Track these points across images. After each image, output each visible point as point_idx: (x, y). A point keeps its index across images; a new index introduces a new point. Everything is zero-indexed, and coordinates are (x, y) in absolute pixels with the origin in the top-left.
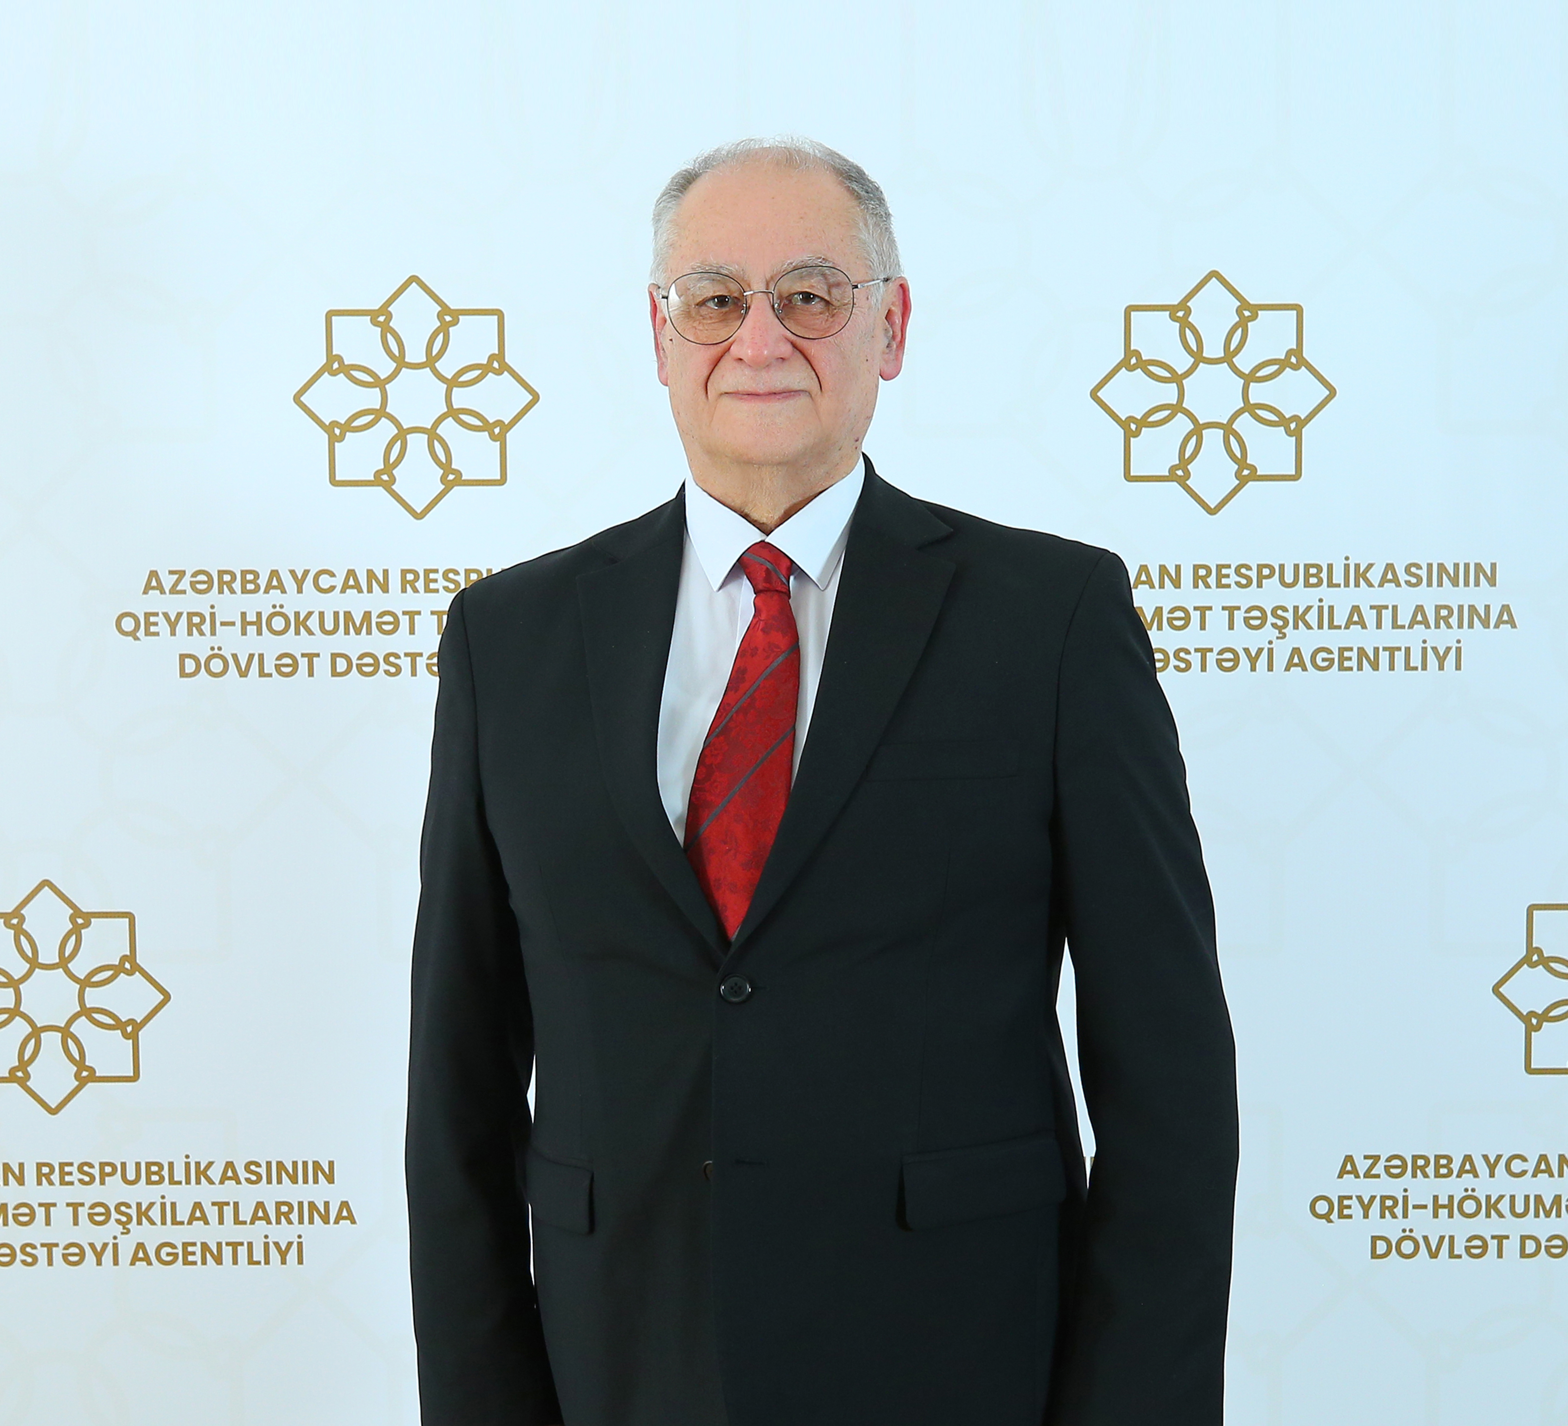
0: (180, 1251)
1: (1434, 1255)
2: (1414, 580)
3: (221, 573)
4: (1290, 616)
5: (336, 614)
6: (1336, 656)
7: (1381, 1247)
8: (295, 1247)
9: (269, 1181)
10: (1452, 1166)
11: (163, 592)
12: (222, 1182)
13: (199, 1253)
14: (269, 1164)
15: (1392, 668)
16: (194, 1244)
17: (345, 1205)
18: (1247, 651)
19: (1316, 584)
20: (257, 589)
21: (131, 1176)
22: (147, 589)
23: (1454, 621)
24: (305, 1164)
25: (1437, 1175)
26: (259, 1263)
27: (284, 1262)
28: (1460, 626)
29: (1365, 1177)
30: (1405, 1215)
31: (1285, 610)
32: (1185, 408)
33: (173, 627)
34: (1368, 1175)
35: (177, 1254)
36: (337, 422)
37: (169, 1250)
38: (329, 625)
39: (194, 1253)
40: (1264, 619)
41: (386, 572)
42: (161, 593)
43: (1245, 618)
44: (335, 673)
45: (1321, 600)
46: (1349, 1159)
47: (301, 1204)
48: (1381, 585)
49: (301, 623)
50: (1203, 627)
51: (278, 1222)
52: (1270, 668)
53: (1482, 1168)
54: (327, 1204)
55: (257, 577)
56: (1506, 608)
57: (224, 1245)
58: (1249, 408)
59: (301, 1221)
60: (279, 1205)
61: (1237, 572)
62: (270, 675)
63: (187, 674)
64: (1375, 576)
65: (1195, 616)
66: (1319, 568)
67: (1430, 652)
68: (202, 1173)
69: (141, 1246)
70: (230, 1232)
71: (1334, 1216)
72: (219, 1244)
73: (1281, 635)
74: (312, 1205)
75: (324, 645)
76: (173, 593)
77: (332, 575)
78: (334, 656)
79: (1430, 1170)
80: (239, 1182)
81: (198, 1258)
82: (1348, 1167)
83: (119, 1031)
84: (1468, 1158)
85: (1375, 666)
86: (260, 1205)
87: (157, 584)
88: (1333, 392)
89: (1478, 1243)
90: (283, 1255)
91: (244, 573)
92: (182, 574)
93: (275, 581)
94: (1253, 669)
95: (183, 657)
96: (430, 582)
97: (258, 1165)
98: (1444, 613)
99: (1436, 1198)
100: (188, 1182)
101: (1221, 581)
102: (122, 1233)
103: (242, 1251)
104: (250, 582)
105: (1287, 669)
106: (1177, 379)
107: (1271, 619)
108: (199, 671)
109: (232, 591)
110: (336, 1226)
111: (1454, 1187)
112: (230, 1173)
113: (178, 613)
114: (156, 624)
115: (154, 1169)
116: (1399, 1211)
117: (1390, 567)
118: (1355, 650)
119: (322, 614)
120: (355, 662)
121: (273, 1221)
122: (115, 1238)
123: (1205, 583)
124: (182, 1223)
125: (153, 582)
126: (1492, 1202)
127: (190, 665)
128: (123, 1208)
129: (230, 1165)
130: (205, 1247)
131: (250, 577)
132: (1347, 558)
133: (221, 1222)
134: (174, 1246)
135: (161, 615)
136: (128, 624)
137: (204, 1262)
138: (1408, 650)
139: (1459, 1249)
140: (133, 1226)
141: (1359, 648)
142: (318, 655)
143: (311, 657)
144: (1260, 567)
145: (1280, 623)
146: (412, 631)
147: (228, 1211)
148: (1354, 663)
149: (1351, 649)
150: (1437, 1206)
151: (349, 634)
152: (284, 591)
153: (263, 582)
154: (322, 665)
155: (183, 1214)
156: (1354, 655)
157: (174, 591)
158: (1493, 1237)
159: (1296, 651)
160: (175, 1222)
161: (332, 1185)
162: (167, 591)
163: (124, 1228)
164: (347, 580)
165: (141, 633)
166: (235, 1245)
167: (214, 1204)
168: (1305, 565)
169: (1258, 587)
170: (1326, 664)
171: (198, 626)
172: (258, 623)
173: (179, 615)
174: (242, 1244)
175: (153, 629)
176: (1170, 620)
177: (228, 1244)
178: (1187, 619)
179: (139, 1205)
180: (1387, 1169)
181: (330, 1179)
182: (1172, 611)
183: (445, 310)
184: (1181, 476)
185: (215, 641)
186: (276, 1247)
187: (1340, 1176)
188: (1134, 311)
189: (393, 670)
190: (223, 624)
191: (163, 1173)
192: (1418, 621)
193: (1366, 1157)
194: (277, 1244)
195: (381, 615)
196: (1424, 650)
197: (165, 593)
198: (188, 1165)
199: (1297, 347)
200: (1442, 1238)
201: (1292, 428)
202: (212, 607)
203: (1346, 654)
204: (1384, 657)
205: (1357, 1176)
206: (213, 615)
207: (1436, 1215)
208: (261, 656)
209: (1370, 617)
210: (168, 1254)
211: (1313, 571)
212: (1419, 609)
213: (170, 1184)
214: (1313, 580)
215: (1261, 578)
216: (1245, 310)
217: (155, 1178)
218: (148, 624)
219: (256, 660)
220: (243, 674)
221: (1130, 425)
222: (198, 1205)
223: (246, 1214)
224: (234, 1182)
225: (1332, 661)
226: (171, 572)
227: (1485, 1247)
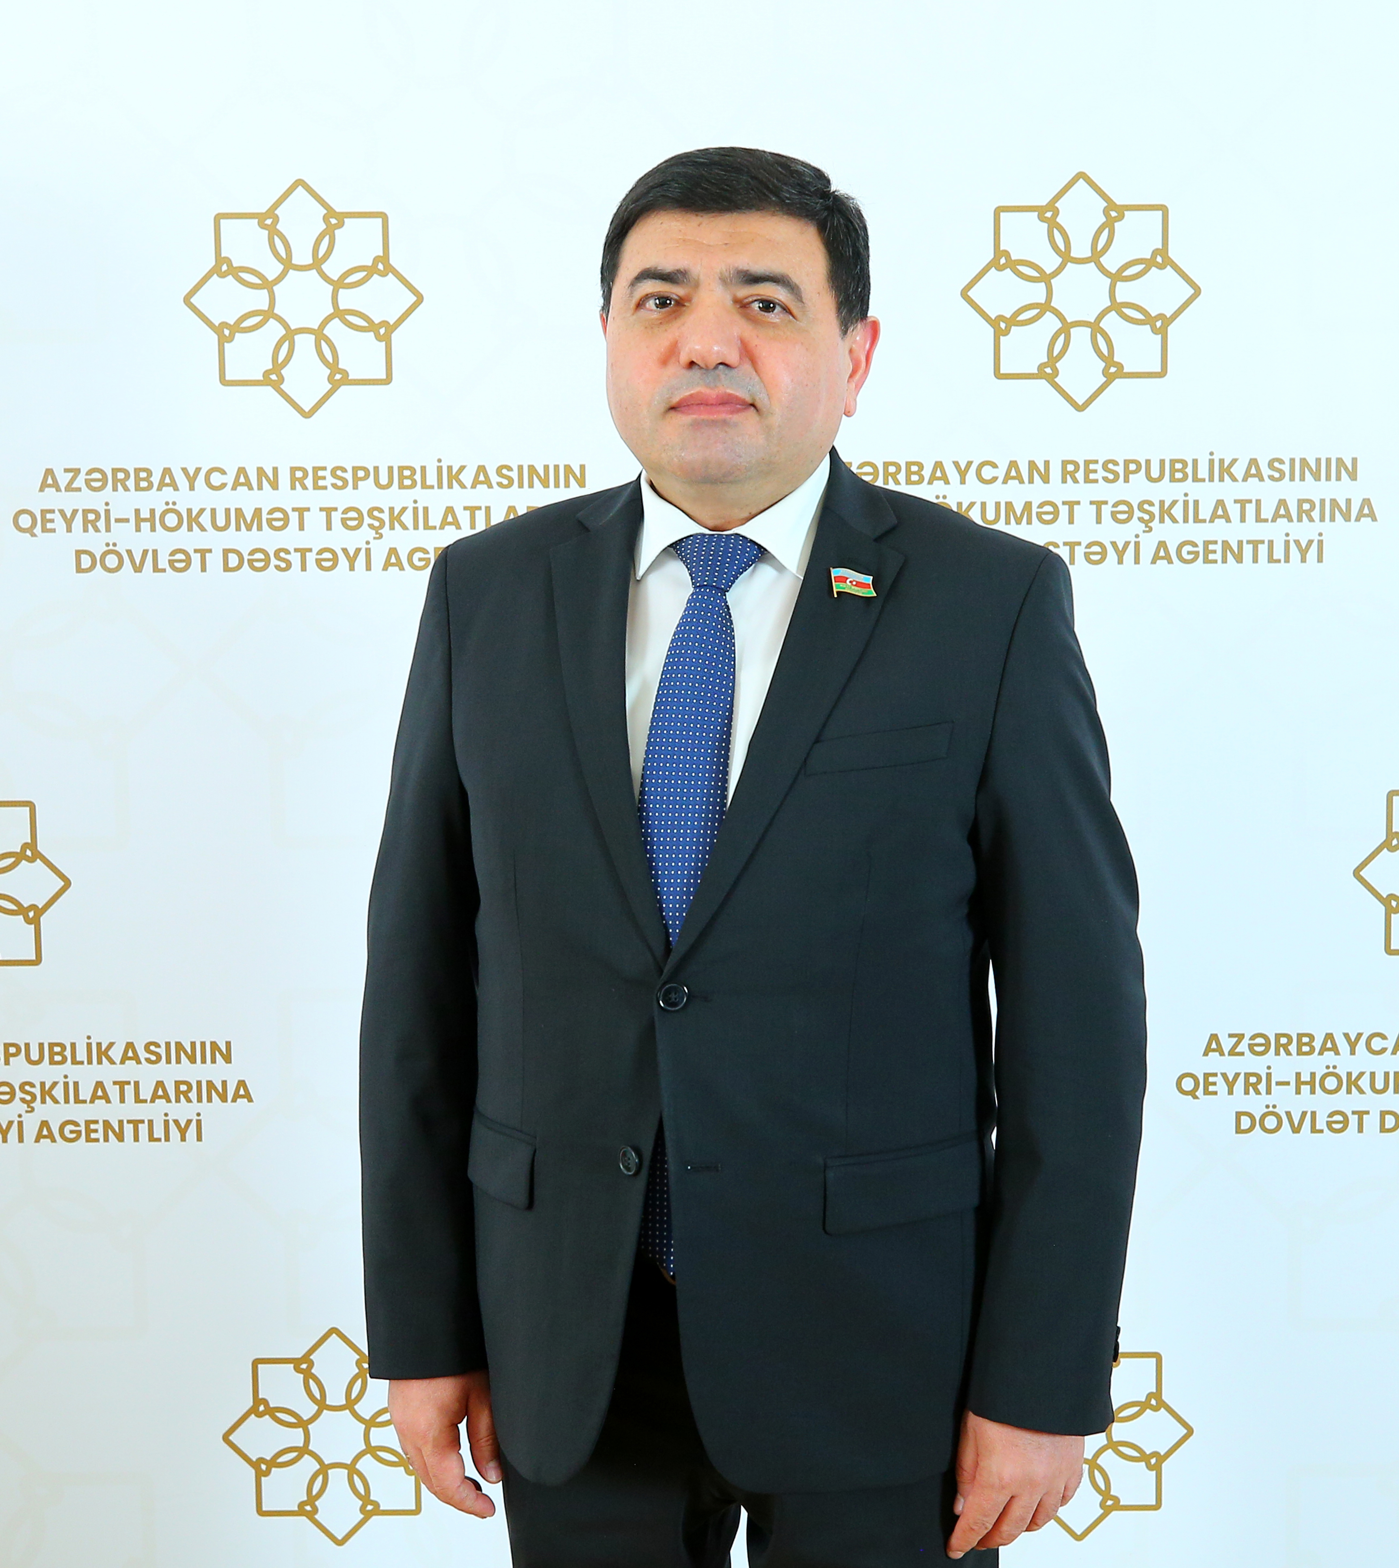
0: (83, 1128)
1: (1296, 1130)
2: (1277, 475)
3: (115, 471)
4: (1156, 510)
5: (228, 511)
6: (1201, 549)
7: (1245, 1122)
8: (194, 1124)
9: (169, 1061)
10: (1314, 1044)
11: (58, 490)
12: (122, 1062)
13: (101, 1131)
14: (168, 1044)
15: (1255, 560)
16: (96, 1122)
17: (242, 1084)
18: (1114, 544)
19: (1182, 478)
20: (150, 486)
21: (35, 1056)
22: (43, 486)
23: (1316, 514)
24: (203, 1044)
25: (1300, 1053)
26: (159, 1140)
27: (183, 1139)
28: (1322, 519)
29: (1229, 1055)
30: (1269, 1092)
31: (1151, 504)
32: (1053, 307)
33: (69, 523)
34: (1232, 1053)
35: (80, 1131)
36: (227, 323)
37: (72, 1127)
38: (221, 521)
39: (96, 1131)
40: (1130, 513)
41: (275, 470)
42: (57, 491)
43: (1112, 512)
44: (227, 569)
45: (1186, 495)
46: (1214, 1037)
47: (199, 1083)
48: (1245, 479)
49: (193, 520)
50: (1071, 521)
51: (178, 1100)
52: (1137, 561)
53: (1343, 1045)
54: (224, 1083)
55: (150, 475)
56: (1366, 502)
57: (125, 1122)
58: (1116, 306)
59: (200, 1100)
60: (178, 1084)
61: (1105, 467)
62: (164, 570)
63: (83, 569)
64: (1239, 470)
65: (1064, 511)
66: (1184, 463)
67: (1292, 545)
68: (103, 1053)
69: (45, 1124)
70: (131, 1110)
71: (1200, 1092)
72: (121, 1122)
73: (1147, 529)
74: (210, 1084)
75: (216, 541)
76: (69, 491)
77: (223, 472)
78: (226, 552)
79: (1293, 1048)
80: (139, 1062)
81: (100, 1135)
82: (1213, 1045)
83: (21, 917)
84: (1329, 1036)
85: (1239, 559)
86: (160, 1084)
87: (53, 481)
88: (1197, 291)
89: (1339, 1118)
90: (183, 1133)
91: (137, 471)
92: (77, 472)
93: (168, 479)
94: (1120, 562)
95: (79, 553)
96: (319, 479)
97: (157, 1045)
98: (1306, 506)
99: (1298, 1075)
100: (90, 1062)
101: (1088, 476)
102: (27, 1112)
103: (143, 1129)
104: (143, 479)
105: (1154, 562)
106: (1046, 278)
107: (1137, 514)
108: (95, 567)
109: (126, 489)
110: (233, 1104)
111: (1316, 1064)
112: (130, 1053)
113: (74, 510)
114: (52, 521)
115: (57, 1049)
116: (1262, 1087)
117: (1253, 462)
118: (1220, 543)
119: (213, 511)
120: (246, 557)
121: (173, 1099)
122: (20, 1116)
123: (1073, 478)
124: (84, 1102)
125: (49, 480)
126: (1353, 1078)
127: (86, 562)
128: (27, 1088)
129: (130, 1045)
130: (107, 1125)
131: (143, 475)
132: (1211, 454)
133: (122, 1100)
134: (76, 1124)
135: (57, 512)
136: (25, 521)
137: (106, 1140)
138: (1271, 543)
139: (1321, 1124)
140: (37, 1104)
141: (1223, 542)
142: (210, 551)
143: (203, 553)
144: (1127, 463)
145: (1146, 517)
146: (301, 527)
147: (129, 1090)
148: (1218, 556)
149: (1215, 542)
150: (1299, 1083)
151: (240, 530)
152: (176, 489)
153: (156, 479)
154: (215, 560)
155: (85, 1093)
156: (1218, 548)
157: (69, 488)
158: (1354, 1113)
159: (1162, 544)
160: (77, 1101)
161: (229, 1065)
162: (63, 489)
163: (28, 1106)
164: (237, 477)
165: (38, 530)
166: (136, 1123)
167: (115, 1083)
168: (1171, 460)
169: (1125, 482)
170: (1191, 557)
171: (94, 523)
172: (151, 519)
173: (75, 512)
174: (142, 1122)
175: (49, 526)
176: (1039, 514)
177: (129, 1122)
178: (1056, 513)
179: (43, 1084)
180: (1251, 1047)
181: (228, 1059)
182: (1041, 506)
183: (330, 213)
184: (1049, 374)
185: (110, 538)
186: (176, 1124)
187: (1206, 1054)
188: (1003, 211)
189: (283, 565)
190: (118, 520)
191: (66, 1053)
192: (1281, 515)
193: (1230, 1036)
194: (176, 1122)
195: (271, 512)
196: (1287, 543)
197: (60, 491)
198: (89, 1045)
199: (1163, 246)
200: (1304, 1114)
201: (1158, 327)
202: (107, 504)
203: (1211, 547)
204: (1248, 550)
205: (1222, 1054)
206: (107, 512)
207: (1298, 1092)
208: (155, 552)
209: (1234, 511)
210: (72, 1132)
211: (1178, 466)
212: (1282, 503)
213: (72, 1063)
214: (1179, 475)
215: (1127, 473)
216: (1112, 210)
217: (58, 1058)
218: (45, 521)
219: (150, 556)
220: (138, 569)
221: (999, 324)
222: (99, 1085)
223: (146, 1093)
224: (134, 1062)
225: (1197, 554)
226: (67, 470)
227: (1346, 1122)
